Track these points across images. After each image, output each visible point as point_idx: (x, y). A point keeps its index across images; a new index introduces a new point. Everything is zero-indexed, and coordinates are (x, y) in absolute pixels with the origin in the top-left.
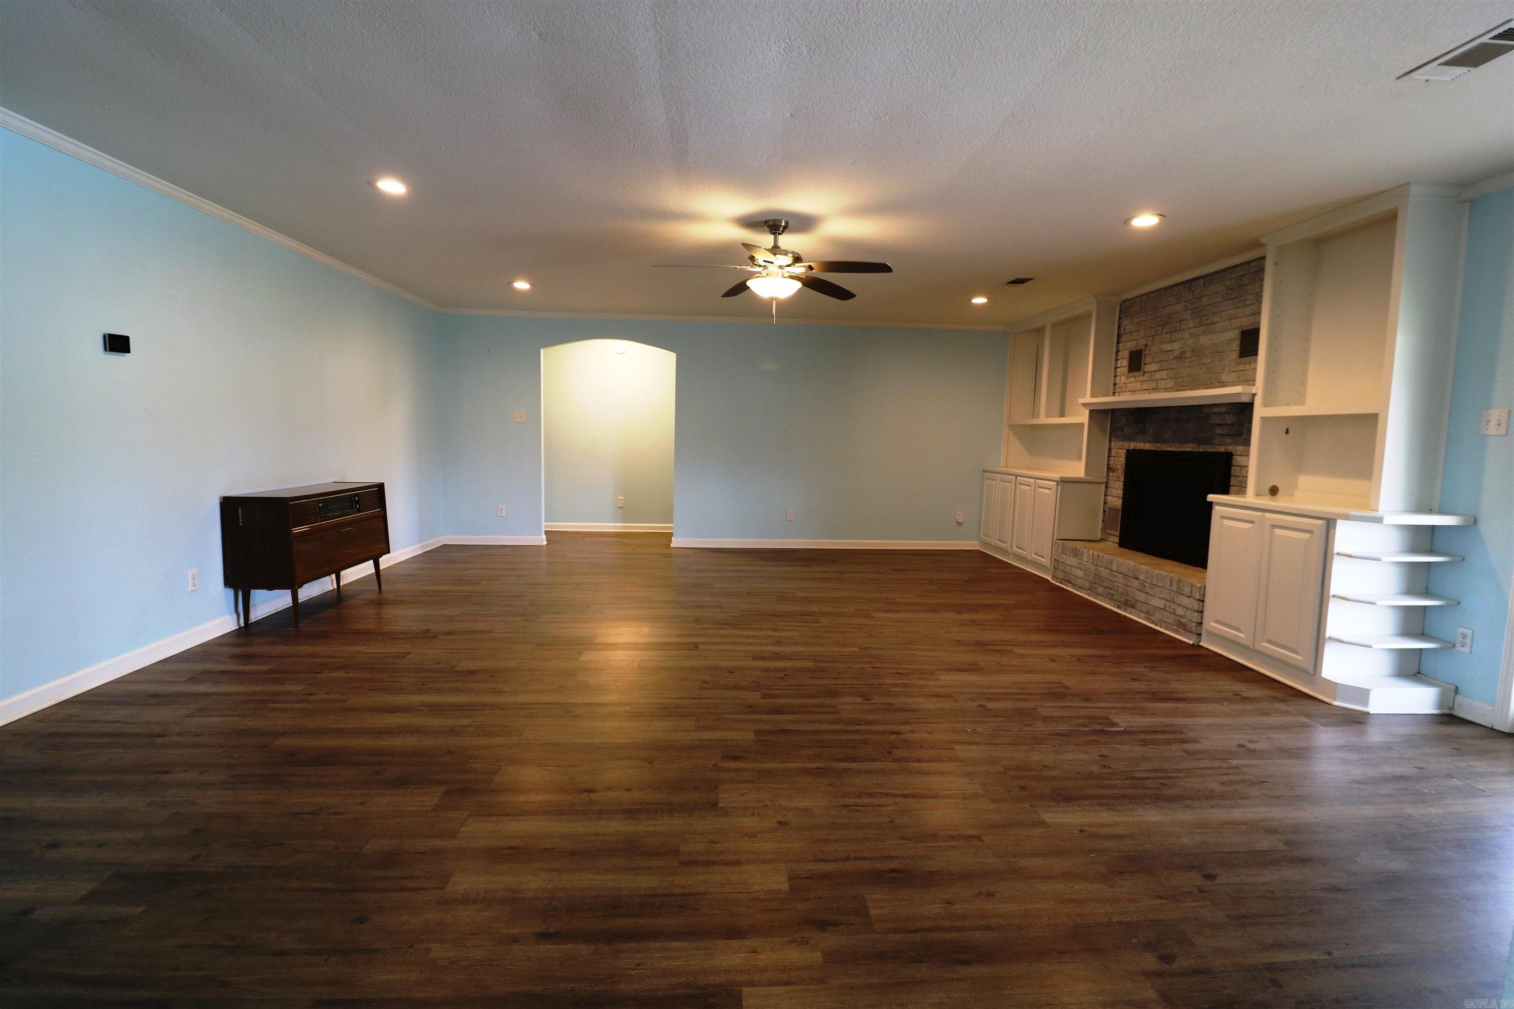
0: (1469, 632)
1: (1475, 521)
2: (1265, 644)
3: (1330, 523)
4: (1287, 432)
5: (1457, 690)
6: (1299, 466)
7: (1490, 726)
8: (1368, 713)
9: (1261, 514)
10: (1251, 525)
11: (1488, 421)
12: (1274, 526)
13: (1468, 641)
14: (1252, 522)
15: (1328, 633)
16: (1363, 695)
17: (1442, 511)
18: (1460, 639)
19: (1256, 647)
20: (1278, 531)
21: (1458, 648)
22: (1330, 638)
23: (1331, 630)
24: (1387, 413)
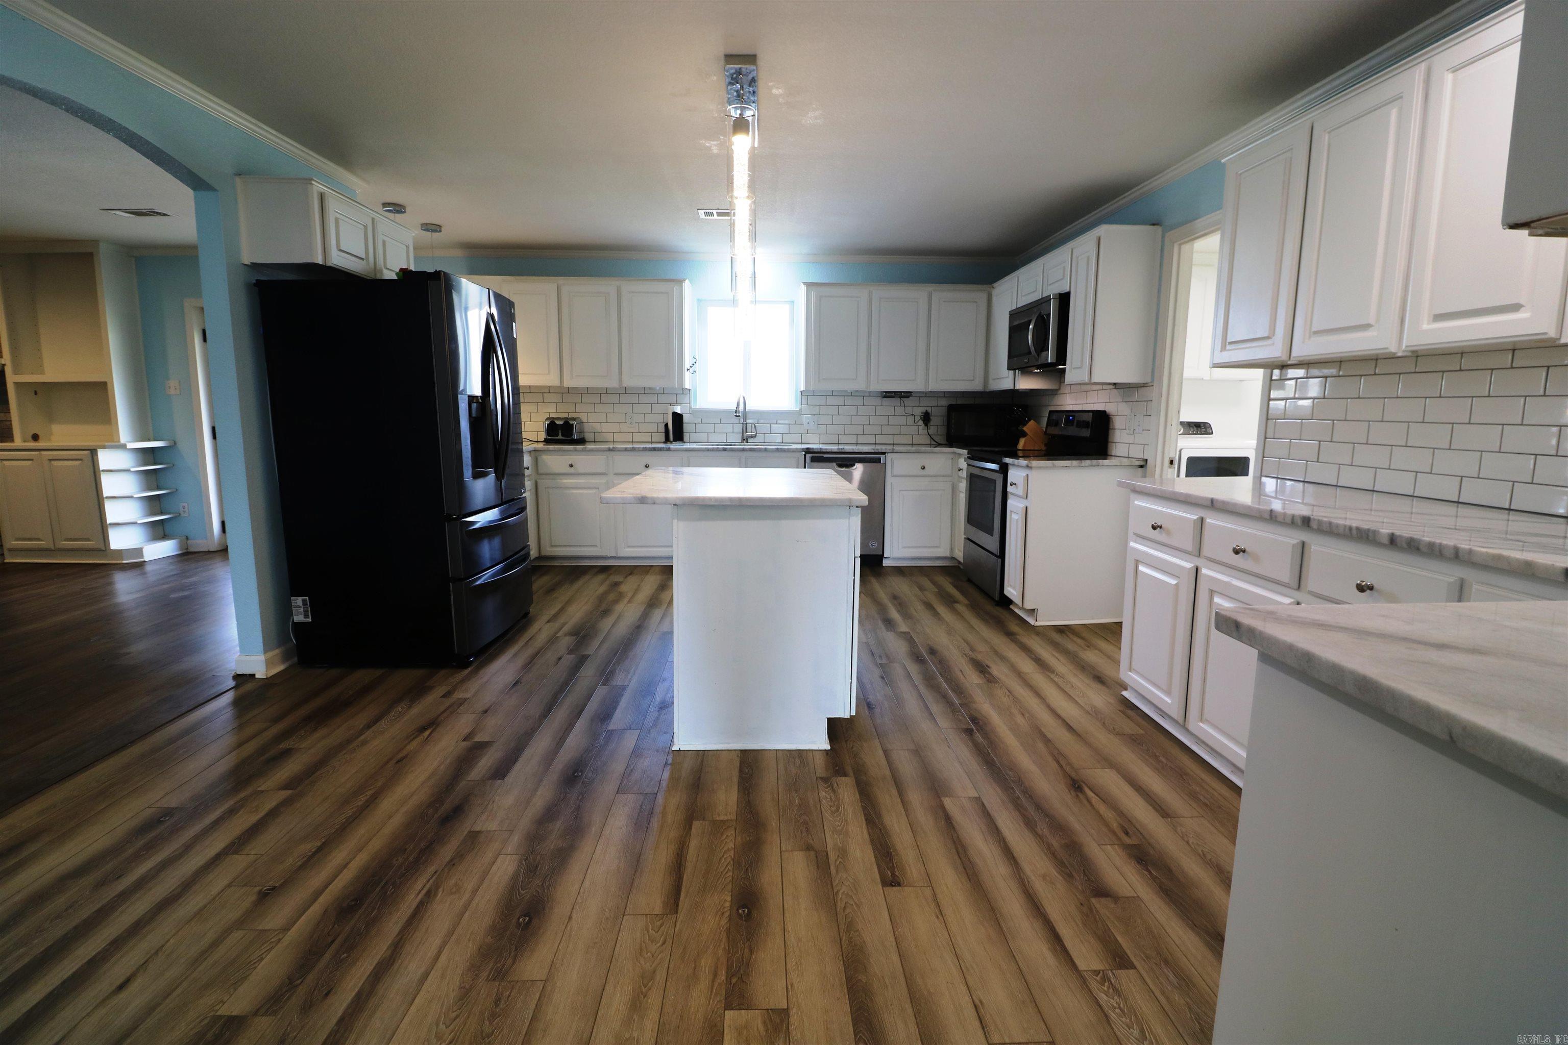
0: (186, 505)
1: (175, 443)
2: (64, 543)
3: (93, 452)
4: (36, 393)
5: (187, 538)
6: (50, 417)
7: (207, 550)
8: (145, 561)
9: (37, 453)
10: (31, 462)
11: (170, 387)
12: (50, 460)
13: (186, 509)
14: (32, 460)
15: (109, 521)
16: (139, 552)
17: (155, 439)
18: (181, 509)
19: (57, 546)
20: (54, 463)
21: (183, 515)
22: (110, 524)
23: (110, 519)
24: (113, 382)
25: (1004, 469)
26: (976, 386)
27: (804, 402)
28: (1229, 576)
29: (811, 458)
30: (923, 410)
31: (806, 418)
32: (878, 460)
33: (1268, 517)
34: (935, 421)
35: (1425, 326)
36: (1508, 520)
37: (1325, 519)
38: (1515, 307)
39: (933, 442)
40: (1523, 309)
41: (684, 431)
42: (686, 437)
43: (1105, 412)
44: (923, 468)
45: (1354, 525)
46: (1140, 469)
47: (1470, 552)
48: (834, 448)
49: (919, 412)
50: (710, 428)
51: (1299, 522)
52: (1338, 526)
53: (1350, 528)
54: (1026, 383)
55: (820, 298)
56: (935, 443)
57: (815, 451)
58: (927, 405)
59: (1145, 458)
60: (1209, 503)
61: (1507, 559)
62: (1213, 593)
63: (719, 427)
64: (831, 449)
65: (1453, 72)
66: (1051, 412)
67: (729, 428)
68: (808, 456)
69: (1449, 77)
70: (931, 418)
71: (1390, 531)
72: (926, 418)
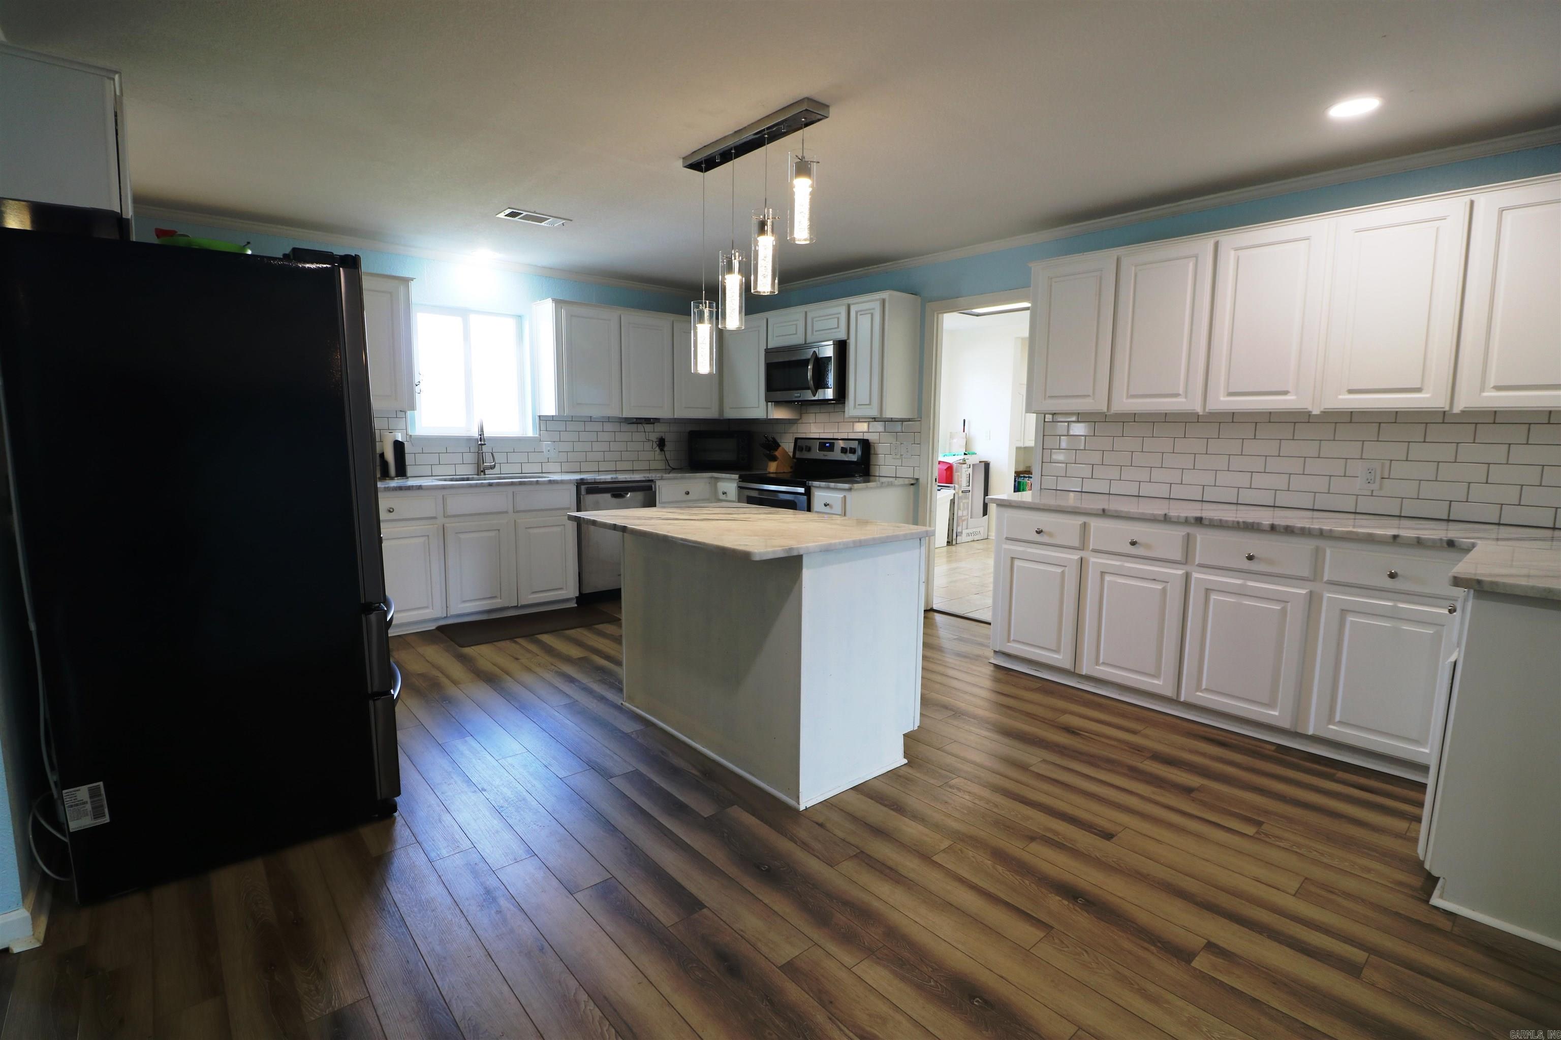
25: (808, 493)
26: (711, 413)
27: (543, 428)
28: (1121, 561)
29: (587, 490)
30: (658, 435)
31: (546, 445)
32: (650, 488)
33: (1162, 519)
34: (669, 446)
35: (1222, 399)
36: (1237, 510)
37: (1216, 518)
38: (1286, 393)
39: (668, 467)
40: (1289, 394)
41: (407, 464)
42: (410, 471)
43: (868, 440)
44: (688, 493)
45: (1241, 520)
46: (912, 486)
47: (1331, 531)
48: (608, 477)
49: (654, 437)
50: (434, 459)
51: (1193, 521)
52: (1227, 521)
53: (1238, 523)
54: (779, 414)
55: (570, 316)
56: (670, 468)
57: (589, 481)
58: (660, 429)
59: (916, 477)
60: (1101, 512)
61: (1357, 534)
62: (1103, 574)
63: (444, 458)
64: (605, 479)
65: (1235, 250)
66: (796, 439)
67: (457, 459)
68: (583, 488)
69: (1232, 253)
70: (666, 443)
71: (1271, 523)
72: (661, 443)
